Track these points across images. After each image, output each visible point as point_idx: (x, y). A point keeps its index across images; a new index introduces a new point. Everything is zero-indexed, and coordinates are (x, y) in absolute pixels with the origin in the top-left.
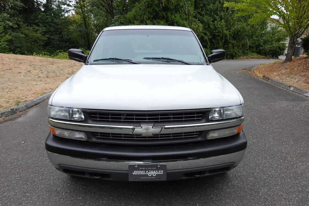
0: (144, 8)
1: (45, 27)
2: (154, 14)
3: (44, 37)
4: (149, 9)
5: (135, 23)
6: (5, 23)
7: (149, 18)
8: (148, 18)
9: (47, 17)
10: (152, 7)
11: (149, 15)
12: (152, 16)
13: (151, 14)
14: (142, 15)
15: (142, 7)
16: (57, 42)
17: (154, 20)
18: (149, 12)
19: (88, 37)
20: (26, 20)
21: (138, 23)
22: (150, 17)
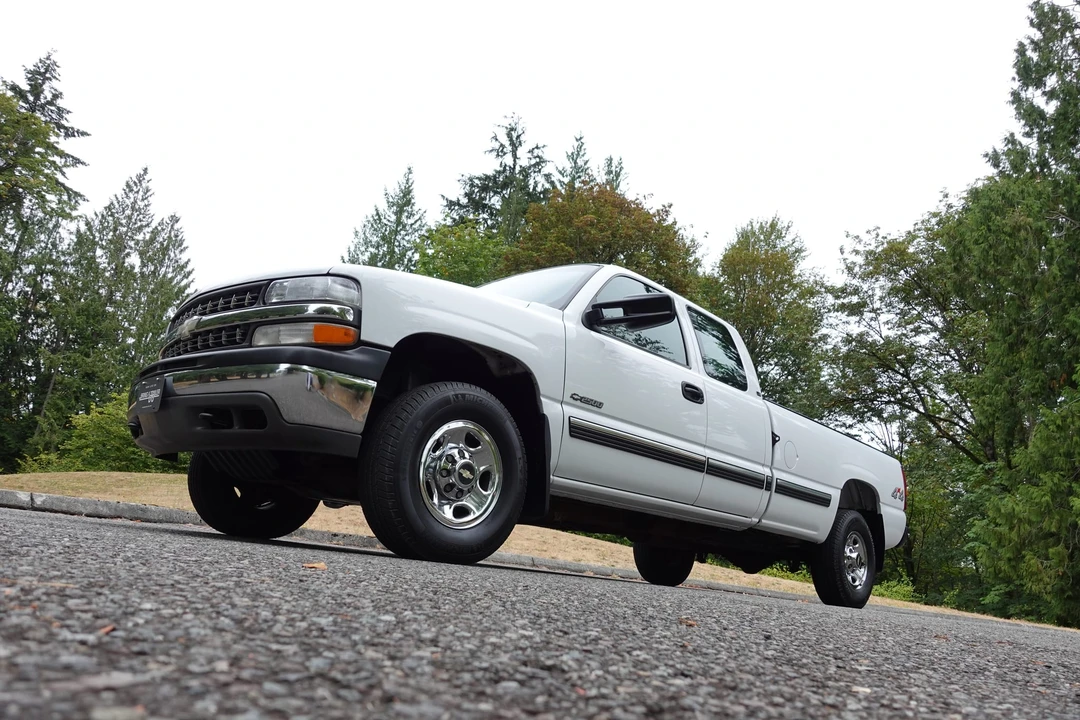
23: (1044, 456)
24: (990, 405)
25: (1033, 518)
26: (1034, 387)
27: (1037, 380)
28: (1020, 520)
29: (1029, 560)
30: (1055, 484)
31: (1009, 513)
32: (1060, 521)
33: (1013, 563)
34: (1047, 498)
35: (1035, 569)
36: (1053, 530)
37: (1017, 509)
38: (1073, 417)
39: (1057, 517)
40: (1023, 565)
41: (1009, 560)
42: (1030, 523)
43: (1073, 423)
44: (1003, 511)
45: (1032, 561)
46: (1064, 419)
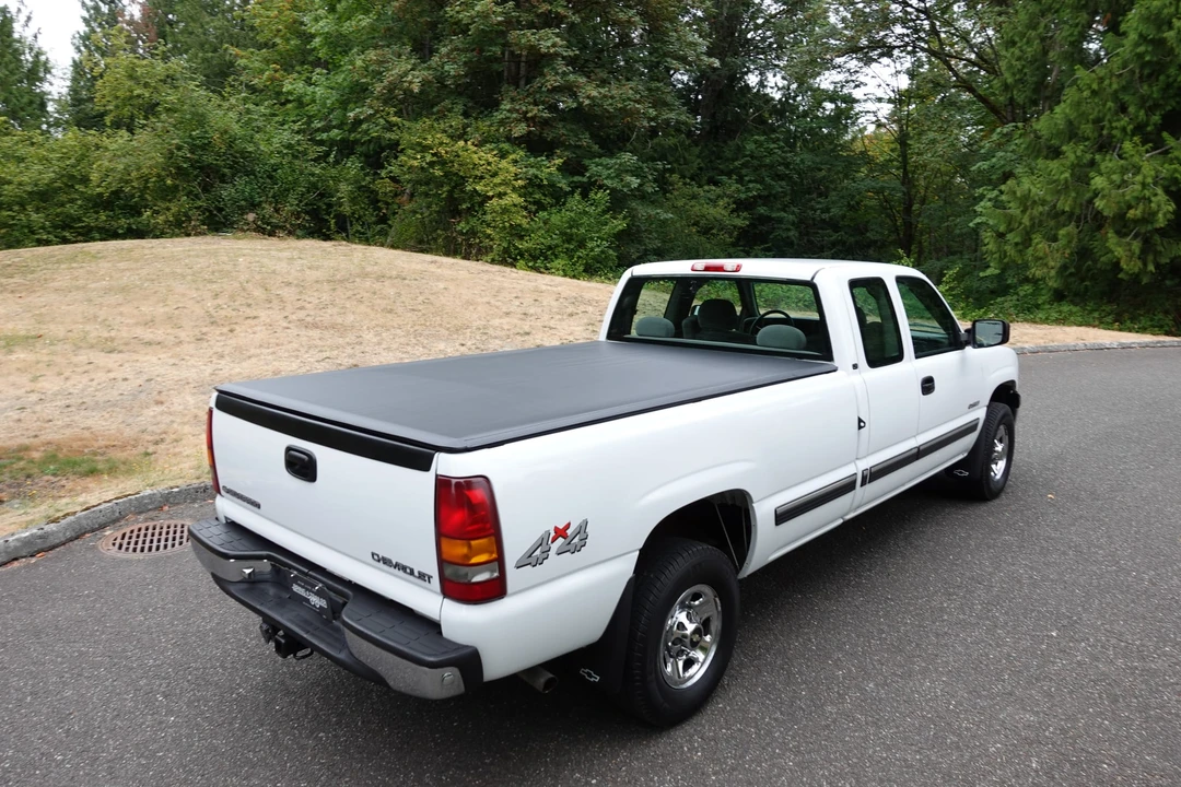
0: (1115, 86)
1: (760, 181)
2: (1169, 108)
3: (738, 216)
4: (1146, 87)
5: (1064, 153)
6: (622, 180)
7: (1139, 128)
8: (1131, 127)
9: (772, 146)
10: (1162, 78)
11: (1142, 113)
12: (1156, 118)
13: (1151, 110)
14: (1107, 119)
15: (1107, 82)
16: (789, 230)
17: (1165, 134)
18: (1143, 100)
19: (908, 210)
20: (711, 161)
21: (1079, 153)
22: (1147, 125)
23: (1070, 123)
24: (1019, 59)
25: (1048, 198)
26: (1071, 35)
27: (1077, 25)
28: (1034, 202)
29: (1037, 244)
30: (1077, 157)
31: (1024, 196)
32: (1075, 199)
33: (1020, 247)
34: (1067, 175)
35: (1041, 254)
36: (1067, 209)
37: (1034, 190)
38: (1110, 79)
39: (1073, 194)
40: (1030, 251)
41: (1017, 244)
42: (1044, 202)
43: (1110, 85)
44: (1019, 194)
45: (1040, 244)
46: (1101, 80)
